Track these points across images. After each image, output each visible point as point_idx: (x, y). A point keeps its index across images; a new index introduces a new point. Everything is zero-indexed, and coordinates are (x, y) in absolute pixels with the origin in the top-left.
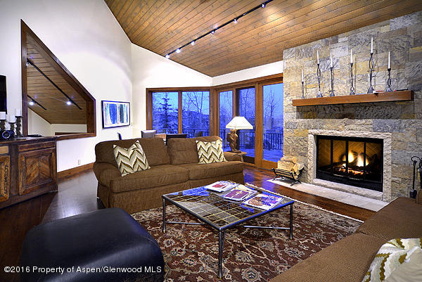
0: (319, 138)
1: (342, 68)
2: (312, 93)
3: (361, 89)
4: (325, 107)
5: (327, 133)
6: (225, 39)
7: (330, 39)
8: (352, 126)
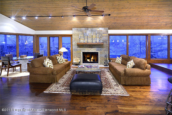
0: (83, 53)
1: (89, 36)
2: (82, 41)
3: (94, 41)
4: (85, 45)
5: (86, 51)
6: (53, 20)
7: (86, 28)
8: (92, 50)
